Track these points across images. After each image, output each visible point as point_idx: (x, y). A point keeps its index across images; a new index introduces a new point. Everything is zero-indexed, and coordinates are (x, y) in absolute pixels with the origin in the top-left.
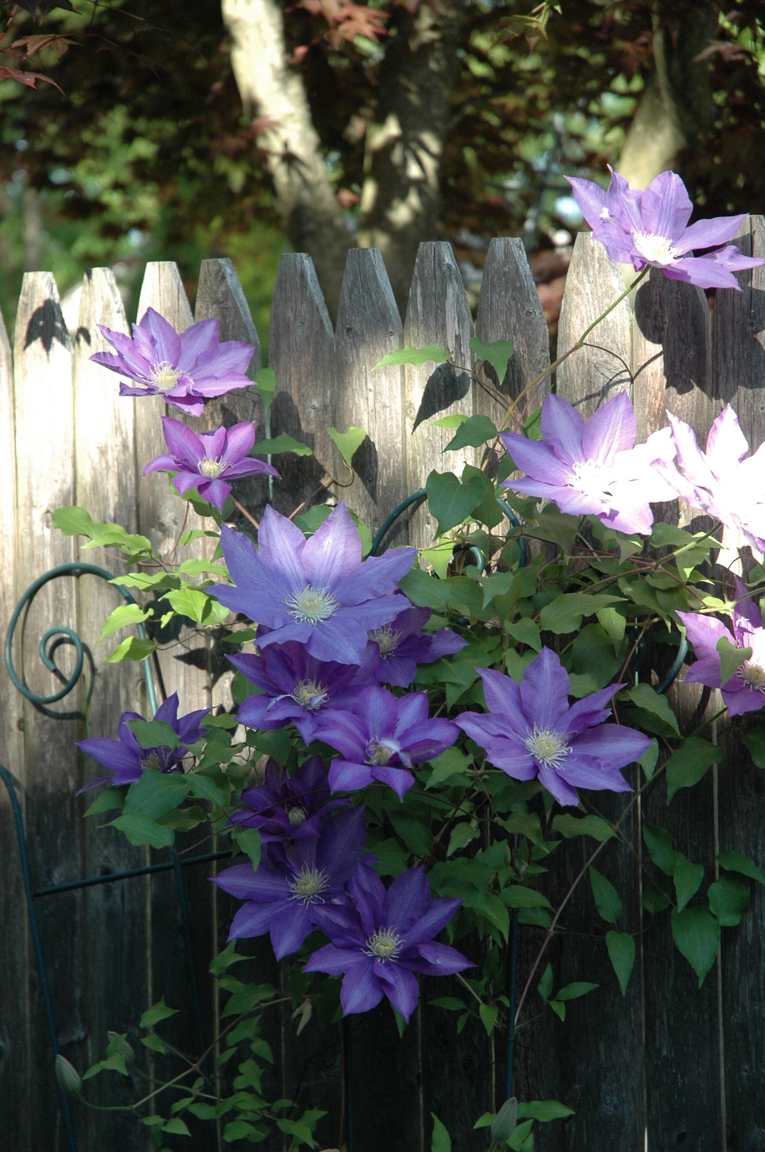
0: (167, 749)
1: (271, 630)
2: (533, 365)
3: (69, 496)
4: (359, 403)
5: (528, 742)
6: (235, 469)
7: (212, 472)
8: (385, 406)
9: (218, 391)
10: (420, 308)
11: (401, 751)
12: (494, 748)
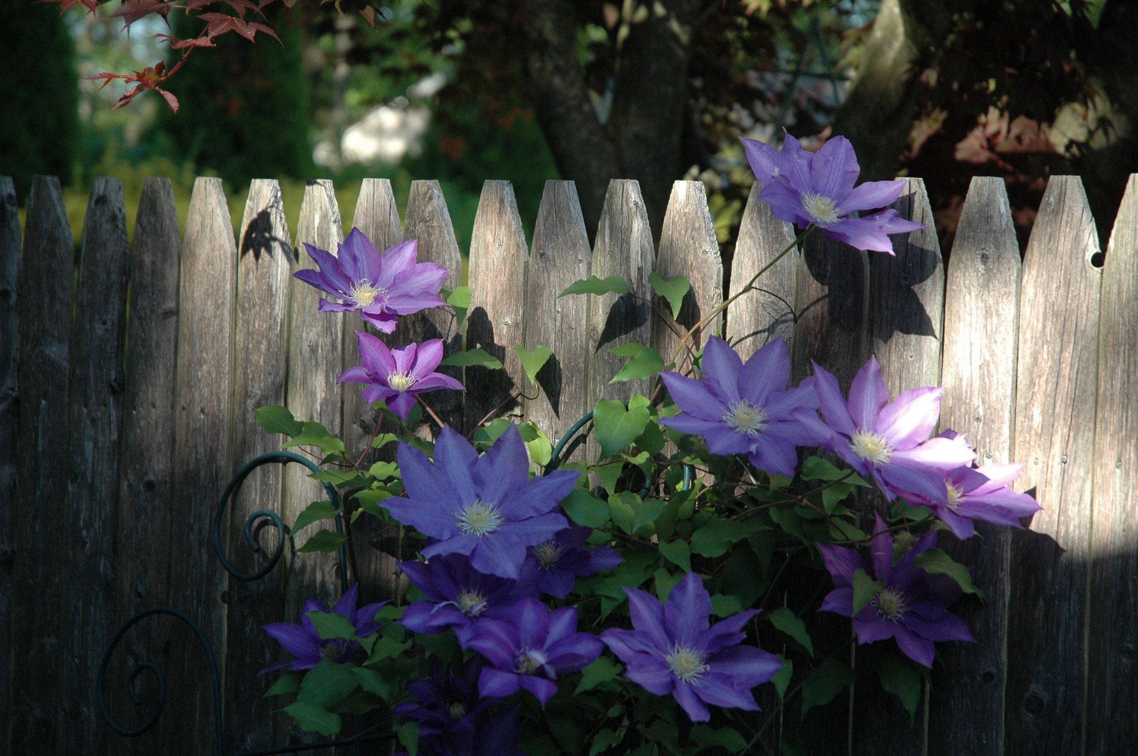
0: (344, 641)
1: (440, 541)
2: (706, 301)
3: (281, 387)
4: (548, 323)
5: (669, 658)
6: (422, 383)
7: (401, 385)
8: (570, 328)
9: (411, 309)
10: (607, 240)
11: (548, 663)
12: (634, 664)
